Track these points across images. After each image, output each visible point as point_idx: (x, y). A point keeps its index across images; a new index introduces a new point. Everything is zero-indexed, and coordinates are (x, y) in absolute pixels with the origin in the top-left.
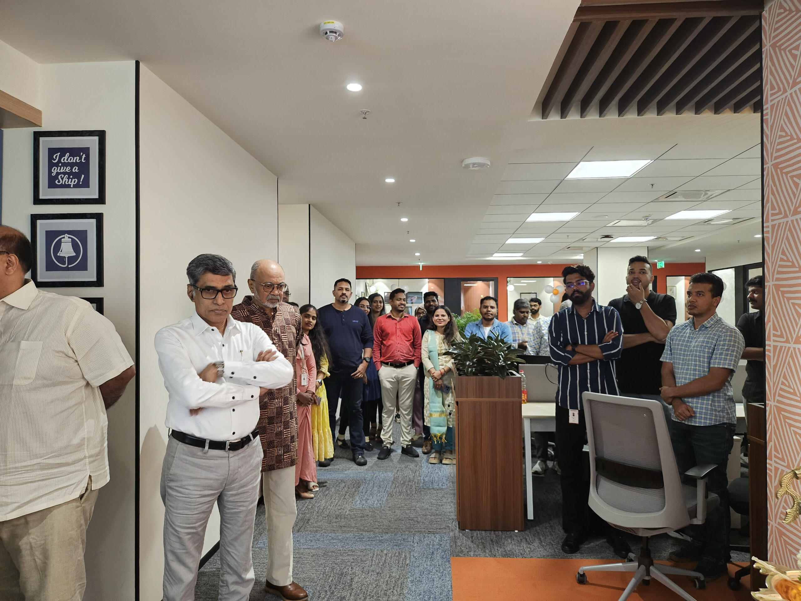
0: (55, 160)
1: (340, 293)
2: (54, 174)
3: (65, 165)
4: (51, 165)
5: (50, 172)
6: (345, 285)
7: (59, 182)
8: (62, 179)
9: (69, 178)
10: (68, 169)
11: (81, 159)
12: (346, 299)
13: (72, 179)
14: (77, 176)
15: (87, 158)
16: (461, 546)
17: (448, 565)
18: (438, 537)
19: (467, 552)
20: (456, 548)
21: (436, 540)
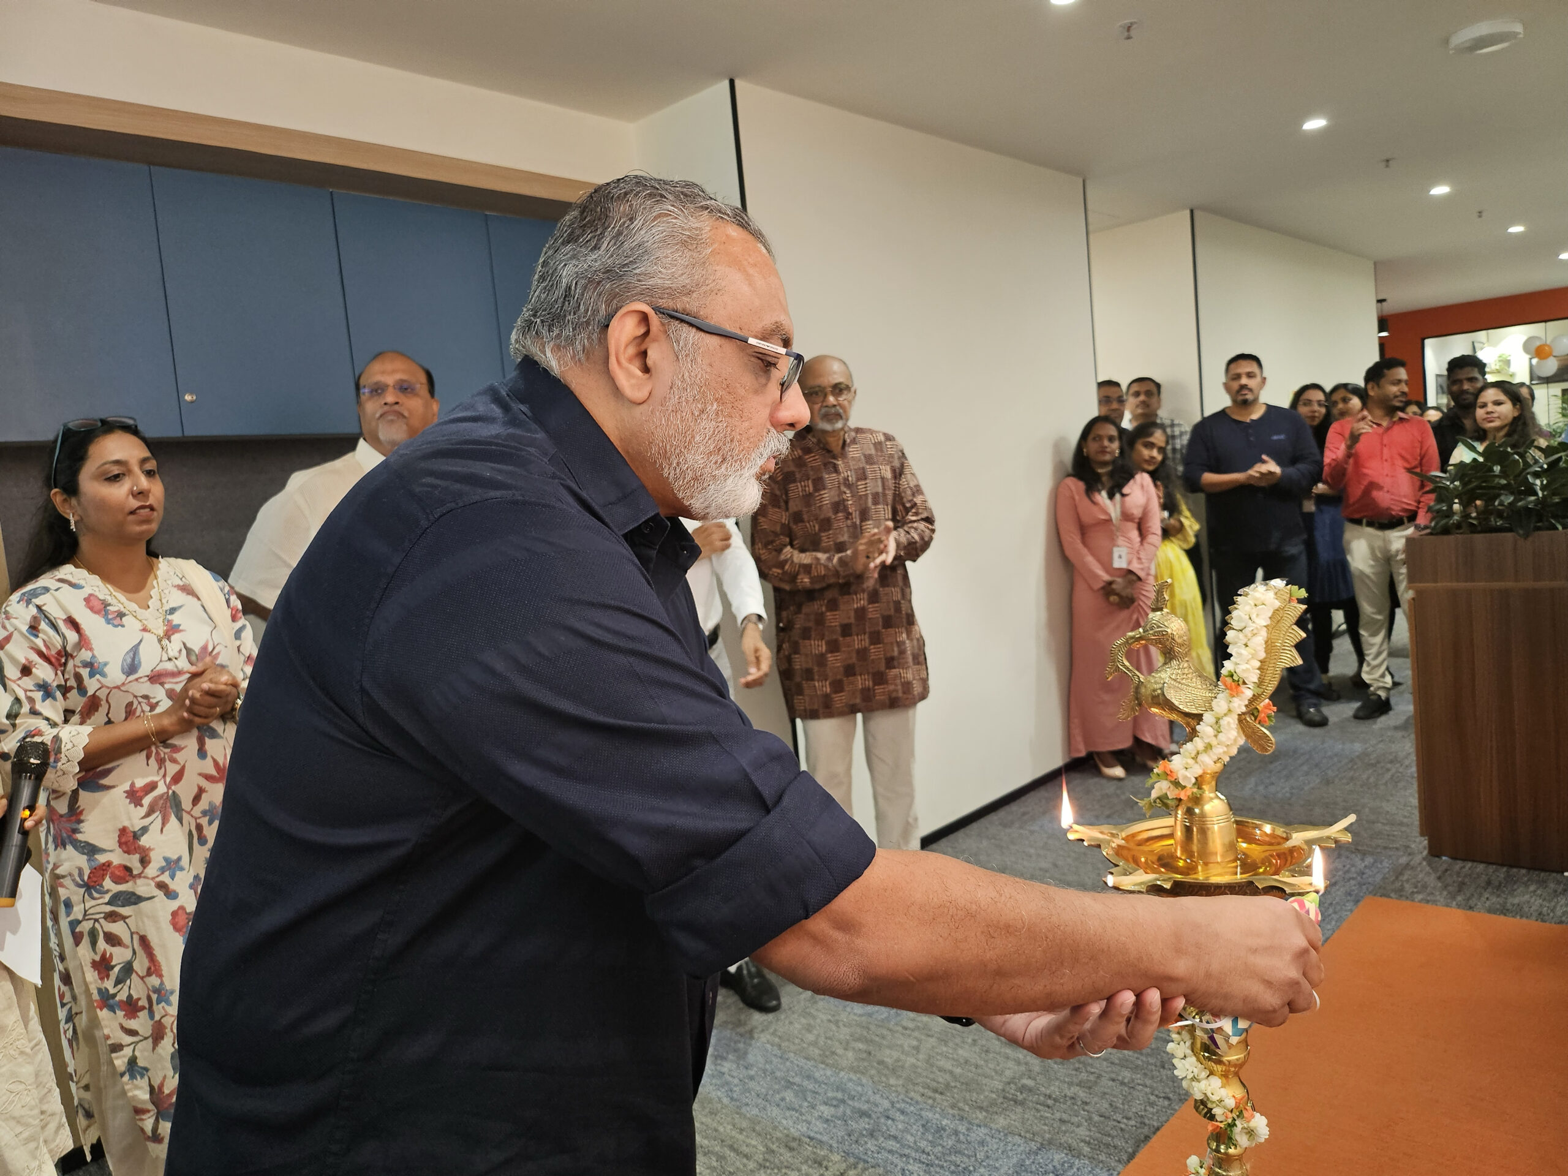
1: (1235, 385)
6: (1246, 367)
12: (1250, 397)
16: (1408, 881)
17: (1349, 906)
18: (1369, 860)
19: (1413, 893)
20: (1393, 882)
21: (1361, 865)
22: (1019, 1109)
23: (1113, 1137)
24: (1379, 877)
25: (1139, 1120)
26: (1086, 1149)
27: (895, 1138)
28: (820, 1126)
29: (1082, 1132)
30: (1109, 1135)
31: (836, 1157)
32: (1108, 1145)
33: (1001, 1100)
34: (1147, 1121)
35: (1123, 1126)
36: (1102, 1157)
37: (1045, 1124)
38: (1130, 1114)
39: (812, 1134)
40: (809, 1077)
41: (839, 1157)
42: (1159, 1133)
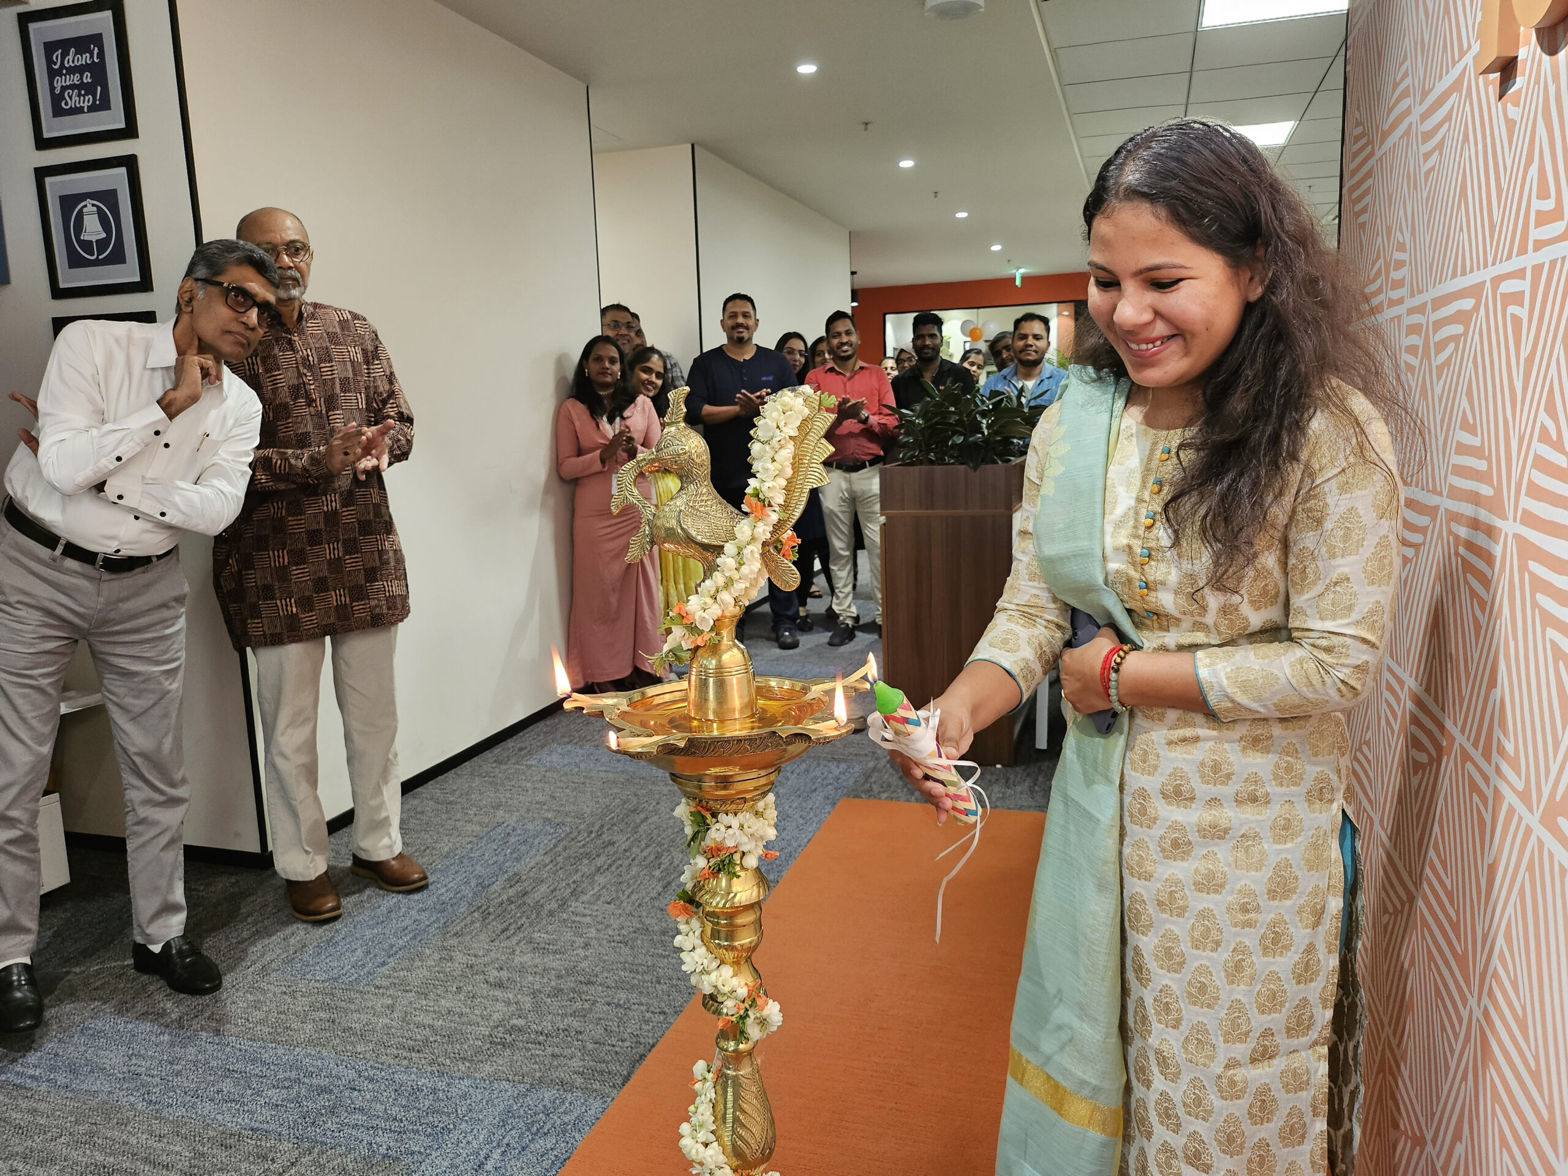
0: (55, 64)
1: (732, 323)
2: (58, 91)
3: (72, 71)
4: (52, 74)
5: (52, 88)
6: (742, 307)
7: (66, 104)
8: (71, 98)
9: (79, 95)
10: (75, 79)
11: (92, 57)
12: (745, 335)
13: (84, 96)
14: (89, 89)
15: (101, 54)
16: (875, 783)
17: (828, 808)
18: (843, 766)
19: (879, 792)
20: (863, 785)
21: (836, 772)
22: (508, 1052)
23: (608, 1063)
24: (851, 781)
25: (634, 1040)
26: (579, 1081)
27: (361, 1110)
28: (267, 1113)
29: (576, 1063)
30: (604, 1062)
31: (286, 1146)
32: (602, 1072)
33: (488, 1045)
34: (642, 1040)
35: (617, 1049)
36: (596, 1086)
37: (536, 1063)
38: (626, 1036)
39: (257, 1125)
40: (254, 1061)
41: (291, 1145)
42: (654, 1050)
